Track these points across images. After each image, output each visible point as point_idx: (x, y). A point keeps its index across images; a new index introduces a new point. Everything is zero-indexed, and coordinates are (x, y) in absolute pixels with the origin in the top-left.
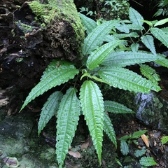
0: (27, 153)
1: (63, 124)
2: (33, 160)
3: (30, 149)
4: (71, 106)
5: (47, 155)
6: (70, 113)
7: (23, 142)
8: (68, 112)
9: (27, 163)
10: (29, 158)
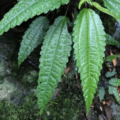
0: (9, 75)
1: (47, 63)
2: (15, 84)
3: (12, 71)
4: (59, 42)
5: (29, 78)
6: (57, 51)
7: (5, 64)
8: (54, 50)
9: (9, 86)
10: (11, 82)
